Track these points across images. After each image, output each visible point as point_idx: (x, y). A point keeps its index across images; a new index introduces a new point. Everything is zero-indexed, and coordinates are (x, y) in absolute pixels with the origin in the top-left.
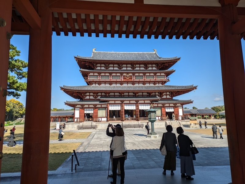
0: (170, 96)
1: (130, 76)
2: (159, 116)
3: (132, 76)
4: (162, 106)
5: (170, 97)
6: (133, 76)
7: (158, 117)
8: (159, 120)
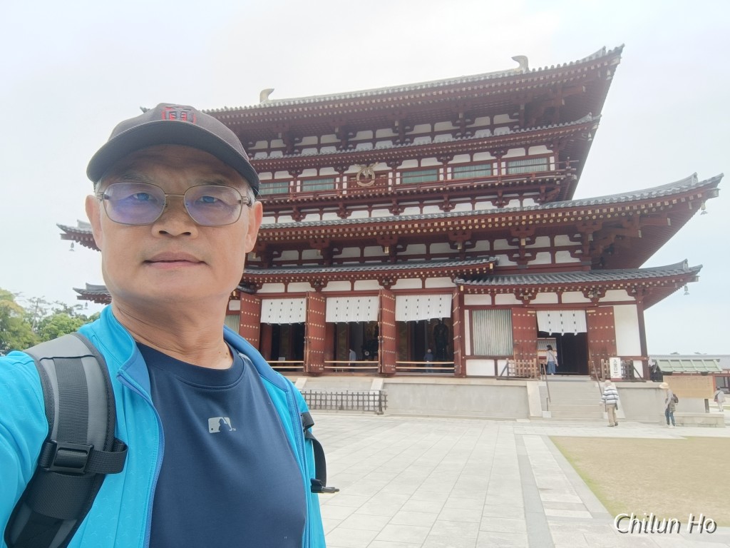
0: (573, 255)
1: (378, 174)
2: (502, 353)
3: (386, 173)
4: (520, 302)
5: (576, 260)
6: (391, 175)
7: (496, 359)
8: (501, 378)
